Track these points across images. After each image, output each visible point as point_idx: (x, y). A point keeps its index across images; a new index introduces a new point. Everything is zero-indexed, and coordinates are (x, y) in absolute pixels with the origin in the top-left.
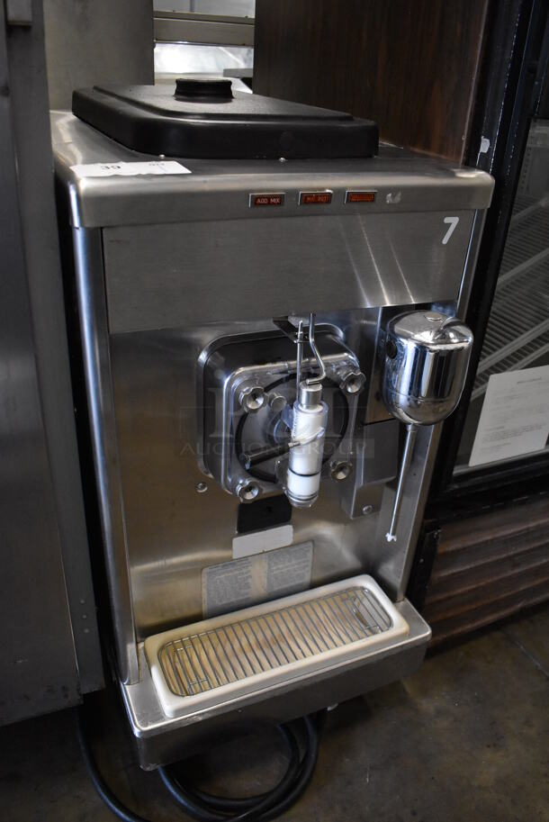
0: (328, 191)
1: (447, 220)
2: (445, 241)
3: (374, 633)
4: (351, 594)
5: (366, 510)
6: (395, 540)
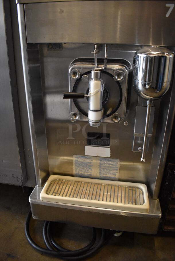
1: (167, 5)
2: (168, 15)
3: (136, 204)
4: (134, 189)
5: (140, 149)
6: (144, 161)
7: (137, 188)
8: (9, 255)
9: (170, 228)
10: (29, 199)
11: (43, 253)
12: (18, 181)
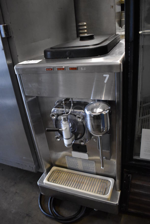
0: (63, 67)
2: (105, 82)
4: (105, 181)
5: (105, 158)
6: (103, 169)
7: (107, 180)
8: (27, 215)
9: (132, 210)
10: (38, 183)
11: (47, 216)
12: (33, 169)
